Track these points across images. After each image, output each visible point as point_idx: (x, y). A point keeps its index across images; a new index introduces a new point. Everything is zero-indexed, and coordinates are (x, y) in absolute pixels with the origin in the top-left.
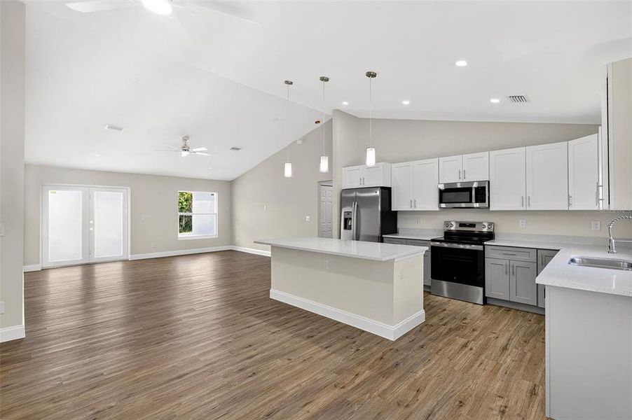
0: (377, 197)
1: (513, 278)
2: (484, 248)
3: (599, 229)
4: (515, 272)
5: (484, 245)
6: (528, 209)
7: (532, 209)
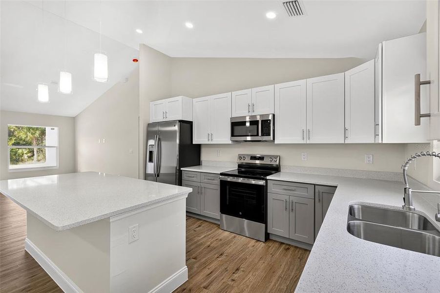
0: (175, 132)
1: (292, 215)
2: (267, 183)
3: (371, 162)
4: (294, 209)
5: (266, 180)
6: (308, 142)
7: (311, 143)
